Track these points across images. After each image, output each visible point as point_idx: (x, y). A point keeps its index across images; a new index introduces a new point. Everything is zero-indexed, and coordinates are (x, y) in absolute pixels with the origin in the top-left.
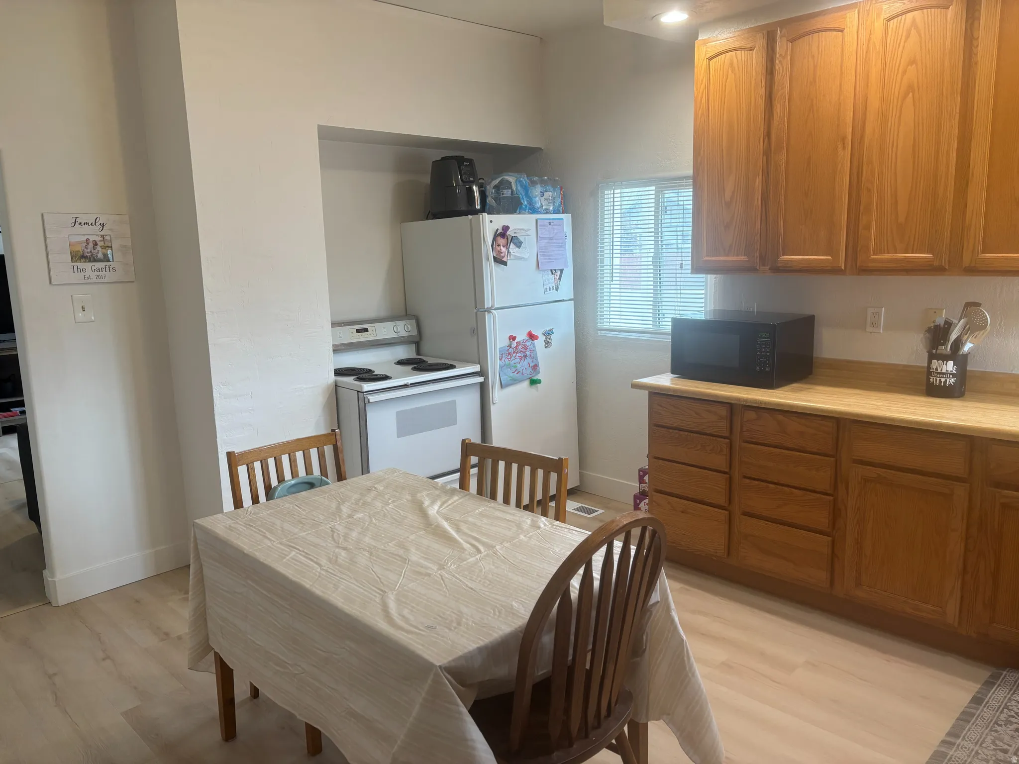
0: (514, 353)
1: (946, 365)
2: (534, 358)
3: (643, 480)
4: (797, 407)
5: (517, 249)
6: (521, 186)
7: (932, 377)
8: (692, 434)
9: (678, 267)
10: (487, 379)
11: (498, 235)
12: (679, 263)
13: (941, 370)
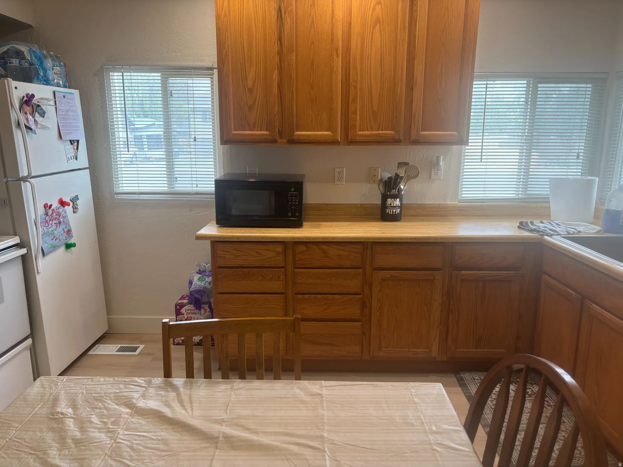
0: (50, 220)
1: (396, 201)
2: (67, 223)
3: (180, 312)
4: (338, 238)
5: (41, 118)
6: (36, 57)
7: (388, 210)
8: (255, 269)
9: (192, 140)
10: (29, 250)
11: (24, 103)
12: (193, 137)
13: (393, 205)
